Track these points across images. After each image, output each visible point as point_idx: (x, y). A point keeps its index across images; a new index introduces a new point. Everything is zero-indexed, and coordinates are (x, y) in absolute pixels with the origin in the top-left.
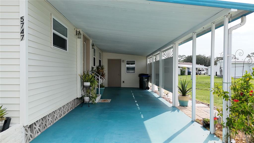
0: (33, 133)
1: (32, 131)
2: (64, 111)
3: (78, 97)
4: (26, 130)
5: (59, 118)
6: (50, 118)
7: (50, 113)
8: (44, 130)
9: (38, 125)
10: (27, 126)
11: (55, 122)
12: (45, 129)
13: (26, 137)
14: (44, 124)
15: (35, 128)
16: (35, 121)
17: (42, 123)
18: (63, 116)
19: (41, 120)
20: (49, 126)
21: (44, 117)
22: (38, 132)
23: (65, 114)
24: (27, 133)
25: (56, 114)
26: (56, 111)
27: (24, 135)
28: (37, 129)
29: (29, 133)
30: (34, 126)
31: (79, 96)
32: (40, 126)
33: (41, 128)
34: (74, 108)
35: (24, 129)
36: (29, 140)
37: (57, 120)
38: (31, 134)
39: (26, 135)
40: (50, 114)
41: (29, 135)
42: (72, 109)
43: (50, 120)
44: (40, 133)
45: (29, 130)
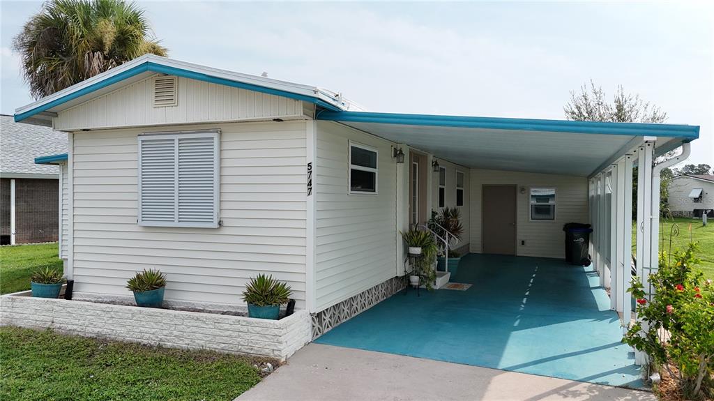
0: (322, 326)
1: (320, 323)
2: (370, 299)
3: (398, 275)
4: (313, 318)
5: (361, 311)
6: (346, 308)
7: (345, 299)
8: (336, 325)
9: (328, 316)
10: (314, 313)
11: (353, 316)
12: (338, 324)
13: (313, 329)
14: (336, 316)
15: (324, 320)
16: (324, 308)
17: (334, 314)
18: (368, 307)
19: (332, 309)
20: (344, 320)
21: (336, 305)
22: (328, 327)
23: (372, 305)
24: (314, 325)
25: (355, 303)
26: (355, 297)
27: (310, 325)
28: (327, 321)
29: (317, 325)
30: (323, 316)
31: (400, 273)
32: (331, 318)
33: (332, 322)
34: (389, 296)
35: (310, 318)
36: (317, 334)
37: (357, 313)
38: (319, 326)
39: (314, 326)
40: (346, 301)
41: (316, 328)
42: (385, 298)
43: (345, 312)
44: (330, 328)
45: (316, 320)
